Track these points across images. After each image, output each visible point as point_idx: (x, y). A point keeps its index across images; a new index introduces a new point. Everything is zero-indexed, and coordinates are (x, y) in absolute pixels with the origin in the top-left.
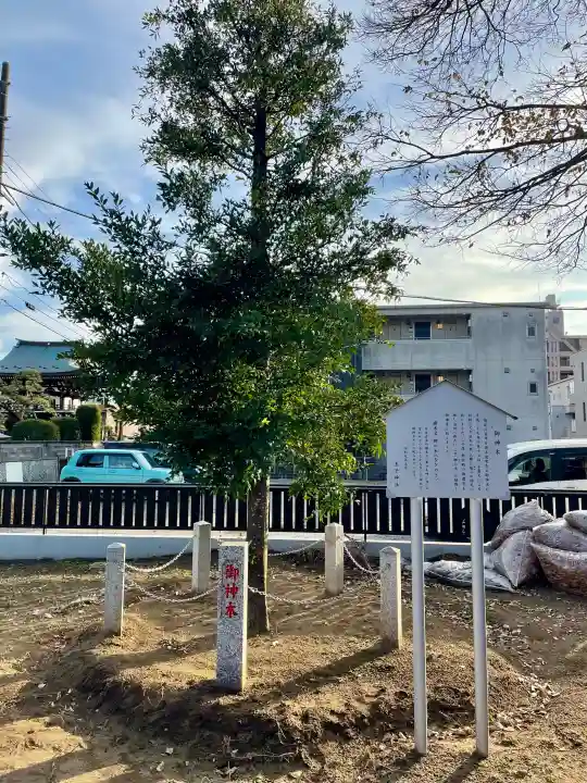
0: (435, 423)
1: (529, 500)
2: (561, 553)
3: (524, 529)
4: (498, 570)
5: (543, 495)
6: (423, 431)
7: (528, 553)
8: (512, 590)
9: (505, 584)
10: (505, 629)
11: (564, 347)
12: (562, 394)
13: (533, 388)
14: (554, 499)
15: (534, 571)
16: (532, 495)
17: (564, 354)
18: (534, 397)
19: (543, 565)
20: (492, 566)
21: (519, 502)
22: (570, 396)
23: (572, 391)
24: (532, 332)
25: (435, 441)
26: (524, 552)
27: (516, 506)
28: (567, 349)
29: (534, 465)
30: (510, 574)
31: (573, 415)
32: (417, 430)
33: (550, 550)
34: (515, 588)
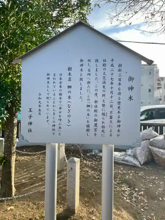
0: (70, 69)
1: (149, 128)
2: (162, 151)
3: (146, 139)
4: (135, 157)
5: (154, 126)
6: (58, 77)
7: (147, 150)
8: (140, 166)
9: (137, 163)
10: (136, 191)
11: (159, 80)
12: (158, 93)
13: (150, 91)
14: (159, 127)
15: (150, 158)
16: (150, 125)
17: (159, 82)
18: (150, 93)
19: (154, 155)
20: (132, 154)
21: (145, 128)
22: (160, 94)
23: (161, 92)
24: (150, 73)
25: (69, 87)
26: (146, 149)
27: (144, 130)
28: (160, 81)
29: (150, 113)
30: (140, 159)
31: (161, 100)
32: (51, 77)
33: (157, 149)
34: (142, 165)
